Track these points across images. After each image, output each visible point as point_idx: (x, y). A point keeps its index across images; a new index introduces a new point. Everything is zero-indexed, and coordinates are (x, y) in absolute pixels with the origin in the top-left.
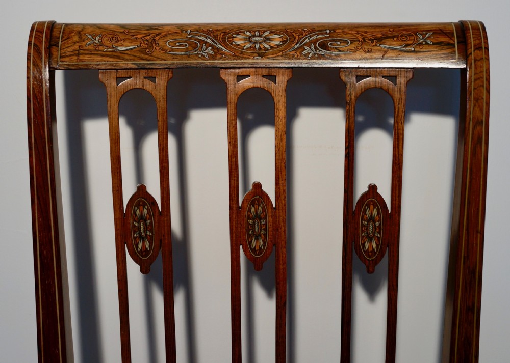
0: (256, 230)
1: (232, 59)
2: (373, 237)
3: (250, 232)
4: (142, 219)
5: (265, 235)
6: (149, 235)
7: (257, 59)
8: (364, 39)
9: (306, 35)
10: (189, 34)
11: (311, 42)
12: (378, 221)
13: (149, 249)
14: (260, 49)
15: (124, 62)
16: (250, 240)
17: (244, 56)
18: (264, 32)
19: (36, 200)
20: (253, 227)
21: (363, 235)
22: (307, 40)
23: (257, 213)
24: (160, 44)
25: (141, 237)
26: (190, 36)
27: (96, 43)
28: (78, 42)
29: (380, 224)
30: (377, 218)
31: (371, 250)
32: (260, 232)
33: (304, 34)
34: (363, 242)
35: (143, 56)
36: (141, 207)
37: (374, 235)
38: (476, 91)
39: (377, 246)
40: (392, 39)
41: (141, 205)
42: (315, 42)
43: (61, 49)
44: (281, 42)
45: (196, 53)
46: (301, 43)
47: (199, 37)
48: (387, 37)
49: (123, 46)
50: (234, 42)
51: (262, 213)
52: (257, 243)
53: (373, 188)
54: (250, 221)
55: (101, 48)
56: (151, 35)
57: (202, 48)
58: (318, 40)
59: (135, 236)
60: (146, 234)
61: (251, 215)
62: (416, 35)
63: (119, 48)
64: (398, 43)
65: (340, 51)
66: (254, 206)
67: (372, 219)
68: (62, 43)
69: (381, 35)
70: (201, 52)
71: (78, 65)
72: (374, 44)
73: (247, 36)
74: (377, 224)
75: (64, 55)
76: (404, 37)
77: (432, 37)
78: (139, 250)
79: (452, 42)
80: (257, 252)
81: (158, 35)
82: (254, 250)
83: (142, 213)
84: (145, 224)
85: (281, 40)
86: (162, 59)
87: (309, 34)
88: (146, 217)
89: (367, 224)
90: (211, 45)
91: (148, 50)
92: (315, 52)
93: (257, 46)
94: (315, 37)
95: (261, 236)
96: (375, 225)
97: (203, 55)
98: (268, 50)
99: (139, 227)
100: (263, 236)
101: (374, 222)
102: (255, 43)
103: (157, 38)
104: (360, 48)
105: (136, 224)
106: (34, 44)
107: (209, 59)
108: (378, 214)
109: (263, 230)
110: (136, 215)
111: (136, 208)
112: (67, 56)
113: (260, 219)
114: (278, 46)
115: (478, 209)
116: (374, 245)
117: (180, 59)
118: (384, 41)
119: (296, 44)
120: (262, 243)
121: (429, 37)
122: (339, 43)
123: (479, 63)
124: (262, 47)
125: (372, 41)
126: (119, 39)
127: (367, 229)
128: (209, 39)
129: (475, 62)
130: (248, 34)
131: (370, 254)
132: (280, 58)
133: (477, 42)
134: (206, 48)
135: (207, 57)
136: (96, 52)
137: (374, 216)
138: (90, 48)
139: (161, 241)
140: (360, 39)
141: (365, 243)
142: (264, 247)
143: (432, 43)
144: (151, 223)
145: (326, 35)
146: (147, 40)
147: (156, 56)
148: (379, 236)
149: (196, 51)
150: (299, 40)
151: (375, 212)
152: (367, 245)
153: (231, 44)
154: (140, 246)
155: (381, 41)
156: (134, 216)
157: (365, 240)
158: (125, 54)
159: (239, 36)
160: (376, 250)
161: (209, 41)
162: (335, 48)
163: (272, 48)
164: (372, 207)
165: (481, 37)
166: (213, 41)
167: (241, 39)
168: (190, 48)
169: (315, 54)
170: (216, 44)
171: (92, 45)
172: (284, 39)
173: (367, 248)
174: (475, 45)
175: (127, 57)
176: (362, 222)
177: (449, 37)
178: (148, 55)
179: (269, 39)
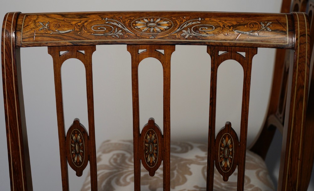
0: (151, 150)
1: (134, 39)
2: (228, 158)
3: (147, 152)
4: (77, 142)
5: (156, 154)
6: (82, 152)
7: (152, 39)
8: (224, 26)
9: (185, 22)
10: (107, 21)
11: (188, 27)
12: (231, 148)
13: (81, 161)
14: (153, 31)
15: (64, 41)
16: (146, 157)
17: (143, 36)
18: (157, 20)
19: (9, 130)
20: (148, 148)
21: (221, 156)
22: (185, 26)
23: (151, 140)
24: (87, 28)
25: (76, 153)
26: (107, 22)
27: (46, 29)
28: (34, 28)
29: (232, 150)
30: (230, 146)
31: (226, 166)
32: (153, 152)
33: (184, 21)
34: (221, 161)
35: (76, 37)
36: (76, 135)
37: (228, 157)
38: (300, 65)
39: (230, 164)
40: (243, 27)
41: (76, 133)
42: (190, 27)
43: (23, 34)
44: (168, 26)
45: (111, 34)
46: (181, 28)
47: (113, 23)
48: (240, 25)
49: (63, 30)
50: (136, 26)
51: (155, 139)
52: (151, 159)
53: (228, 125)
54: (147, 145)
55: (49, 32)
56: (82, 22)
57: (115, 31)
58: (193, 25)
59: (72, 152)
60: (80, 152)
61: (147, 141)
62: (260, 24)
63: (60, 32)
64: (247, 29)
65: (207, 34)
66: (149, 135)
67: (227, 146)
68: (24, 29)
69: (236, 23)
70: (114, 34)
71: (34, 43)
72: (231, 30)
73: (145, 22)
74: (231, 150)
75: (25, 37)
76: (251, 25)
77: (271, 26)
78: (75, 162)
79: (285, 30)
80: (151, 164)
81: (86, 22)
82: (149, 163)
83: (76, 138)
84: (79, 145)
85: (168, 25)
86: (88, 39)
87: (187, 21)
88: (80, 141)
89: (224, 150)
90: (121, 29)
91: (79, 33)
92: (190, 34)
93: (152, 30)
94: (190, 24)
95: (153, 154)
96: (229, 151)
97: (115, 36)
98: (159, 32)
99: (75, 147)
100: (155, 154)
101: (229, 148)
102: (150, 27)
103: (85, 24)
104: (221, 32)
105: (73, 145)
106: (6, 30)
107: (119, 38)
108: (231, 144)
109: (155, 151)
110: (73, 140)
111: (73, 135)
112: (27, 38)
113: (153, 143)
114: (166, 29)
115: (299, 144)
116: (228, 164)
117: (100, 39)
118: (238, 27)
119: (178, 29)
120: (154, 159)
121: (269, 26)
122: (207, 28)
123: (302, 46)
124: (155, 30)
125: (230, 27)
126: (61, 25)
127: (223, 153)
128: (120, 25)
129: (300, 45)
130: (146, 20)
131: (225, 169)
132: (167, 38)
133: (302, 30)
134: (118, 31)
135: (118, 37)
136: (45, 35)
137: (229, 144)
138: (42, 32)
139: (89, 156)
140: (222, 26)
141: (222, 162)
142: (156, 161)
143: (270, 30)
144: (83, 145)
145: (198, 22)
146: (79, 26)
147: (85, 37)
148: (231, 157)
149: (111, 33)
150: (180, 25)
151: (229, 142)
152: (223, 163)
153: (134, 28)
154: (76, 159)
155: (236, 27)
156: (72, 140)
157: (222, 160)
158: (64, 35)
159: (140, 22)
160: (229, 167)
161: (120, 26)
162: (204, 32)
163: (162, 31)
164: (227, 138)
165: (305, 26)
166: (122, 26)
167: (141, 25)
168: (107, 31)
169: (191, 36)
170: (124, 27)
171: (43, 30)
172: (170, 25)
173: (223, 165)
174: (300, 33)
175: (65, 38)
176: (220, 148)
177: (283, 26)
178: (79, 36)
179: (159, 25)
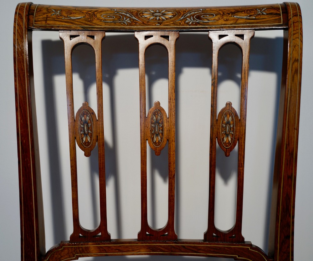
0: (157, 130)
1: (141, 25)
2: (229, 134)
3: (153, 132)
4: (86, 123)
5: (162, 134)
6: (90, 133)
7: (158, 25)
8: (223, 13)
9: (188, 12)
11: (191, 16)
12: (232, 124)
13: (90, 142)
14: (159, 19)
15: (75, 26)
16: (153, 137)
17: (149, 24)
18: (162, 11)
19: (19, 109)
20: (154, 129)
21: (223, 133)
22: (188, 15)
23: (157, 120)
24: (97, 16)
25: (85, 134)
26: (116, 12)
27: (58, 14)
28: (46, 13)
29: (233, 126)
30: (231, 122)
31: (227, 142)
32: (159, 132)
33: (187, 11)
34: (222, 137)
35: (87, 22)
36: (85, 116)
37: (230, 133)
38: (294, 41)
39: (232, 139)
40: (241, 13)
41: (85, 114)
42: (193, 16)
43: (35, 17)
44: (172, 15)
45: (120, 22)
46: (184, 16)
47: (121, 13)
48: (238, 12)
49: (75, 17)
50: (143, 16)
51: (160, 120)
52: (157, 138)
53: (229, 104)
54: (153, 125)
55: (60, 17)
56: (92, 11)
57: (123, 19)
58: (195, 14)
59: (81, 133)
60: (88, 132)
61: (153, 121)
62: (256, 10)
63: (72, 18)
64: (245, 15)
65: (209, 20)
66: (155, 116)
67: (228, 123)
68: (36, 13)
69: (234, 11)
70: (123, 22)
71: (46, 26)
72: (230, 16)
73: (151, 12)
74: (232, 126)
75: (37, 20)
76: (249, 11)
77: (266, 11)
78: (84, 142)
79: (279, 13)
80: (157, 144)
81: (96, 11)
82: (155, 143)
83: (85, 119)
84: (87, 126)
85: (172, 14)
86: (98, 25)
87: (189, 11)
88: (88, 122)
89: (225, 126)
90: (129, 18)
91: (90, 19)
92: (193, 21)
93: (158, 18)
94: (193, 13)
95: (159, 134)
96: (230, 127)
97: (124, 23)
98: (164, 20)
99: (84, 128)
100: (161, 134)
101: (230, 125)
102: (156, 16)
103: (96, 13)
104: (221, 18)
105: (82, 126)
106: (19, 13)
107: (127, 25)
108: (232, 120)
109: (161, 131)
110: (82, 120)
111: (82, 116)
112: (39, 21)
113: (159, 123)
114: (170, 18)
115: (295, 114)
116: (230, 139)
117: (110, 25)
118: (236, 14)
119: (182, 17)
120: (160, 139)
121: (264, 11)
122: (208, 16)
123: (296, 24)
124: (160, 18)
125: (229, 14)
126: (72, 13)
127: (225, 129)
128: (128, 14)
129: (293, 23)
130: (152, 11)
131: (227, 144)
132: (172, 25)
133: (295, 12)
134: (126, 19)
135: (127, 24)
136: (57, 20)
137: (230, 121)
138: (54, 17)
139: (97, 136)
140: (221, 13)
141: (224, 138)
142: (161, 141)
143: (266, 14)
144: (91, 125)
145: (200, 12)
146: (89, 14)
147: (95, 23)
148: (233, 133)
149: (120, 20)
150: (183, 14)
151: (230, 119)
152: (225, 139)
153: (142, 17)
154: (84, 139)
155: (234, 14)
156: (81, 121)
157: (224, 136)
158: (75, 21)
159: (146, 13)
160: (230, 142)
161: (128, 15)
162: (206, 19)
163: (167, 19)
164: (228, 115)
165: (297, 9)
166: (130, 15)
167: (147, 14)
168: (116, 19)
169: (193, 22)
170: (132, 17)
171: (55, 15)
172: (174, 14)
173: (225, 141)
174: (293, 14)
175: (76, 23)
176: (222, 125)
177: (277, 10)
178: (90, 22)
179: (165, 14)
